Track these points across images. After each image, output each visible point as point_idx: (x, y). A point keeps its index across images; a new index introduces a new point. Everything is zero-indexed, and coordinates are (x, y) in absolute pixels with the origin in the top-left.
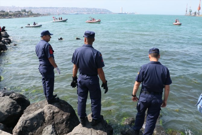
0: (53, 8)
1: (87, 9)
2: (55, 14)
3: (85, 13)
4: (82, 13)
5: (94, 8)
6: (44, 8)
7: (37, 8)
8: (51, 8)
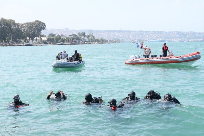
0: (124, 32)
1: (178, 33)
2: (126, 40)
3: (175, 40)
4: (169, 40)
5: (191, 32)
6: (110, 31)
7: (99, 31)
8: (120, 31)
